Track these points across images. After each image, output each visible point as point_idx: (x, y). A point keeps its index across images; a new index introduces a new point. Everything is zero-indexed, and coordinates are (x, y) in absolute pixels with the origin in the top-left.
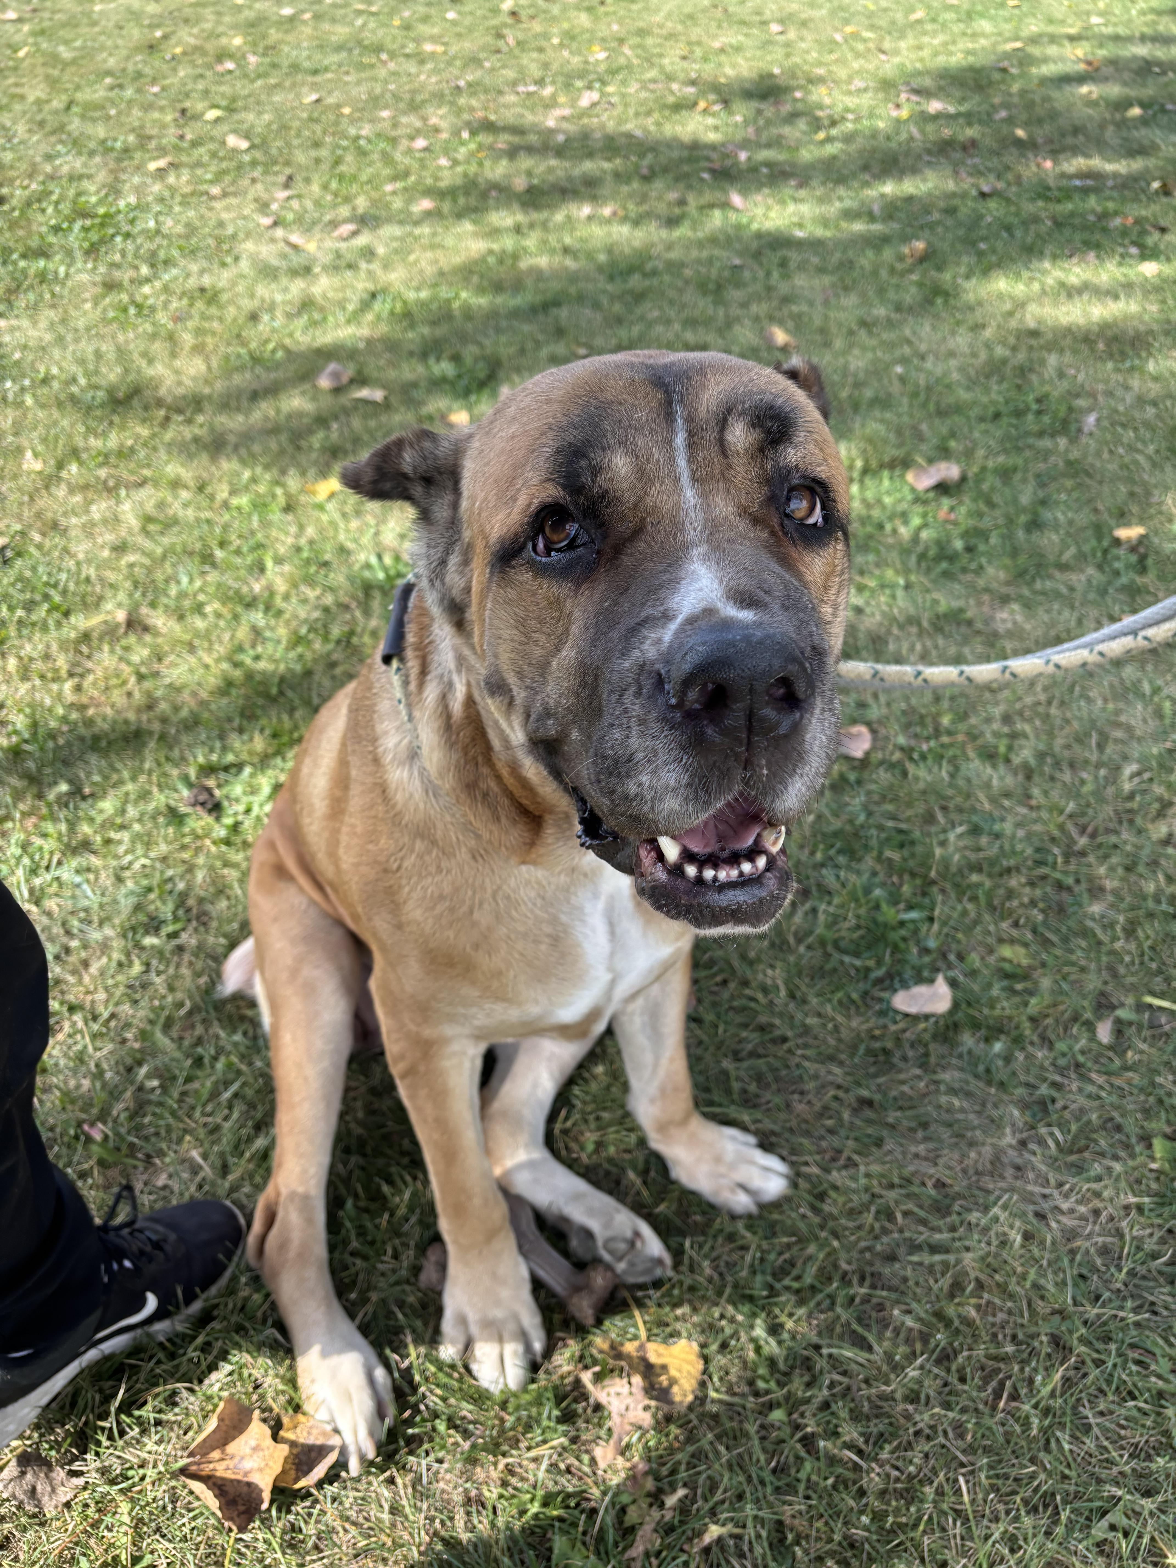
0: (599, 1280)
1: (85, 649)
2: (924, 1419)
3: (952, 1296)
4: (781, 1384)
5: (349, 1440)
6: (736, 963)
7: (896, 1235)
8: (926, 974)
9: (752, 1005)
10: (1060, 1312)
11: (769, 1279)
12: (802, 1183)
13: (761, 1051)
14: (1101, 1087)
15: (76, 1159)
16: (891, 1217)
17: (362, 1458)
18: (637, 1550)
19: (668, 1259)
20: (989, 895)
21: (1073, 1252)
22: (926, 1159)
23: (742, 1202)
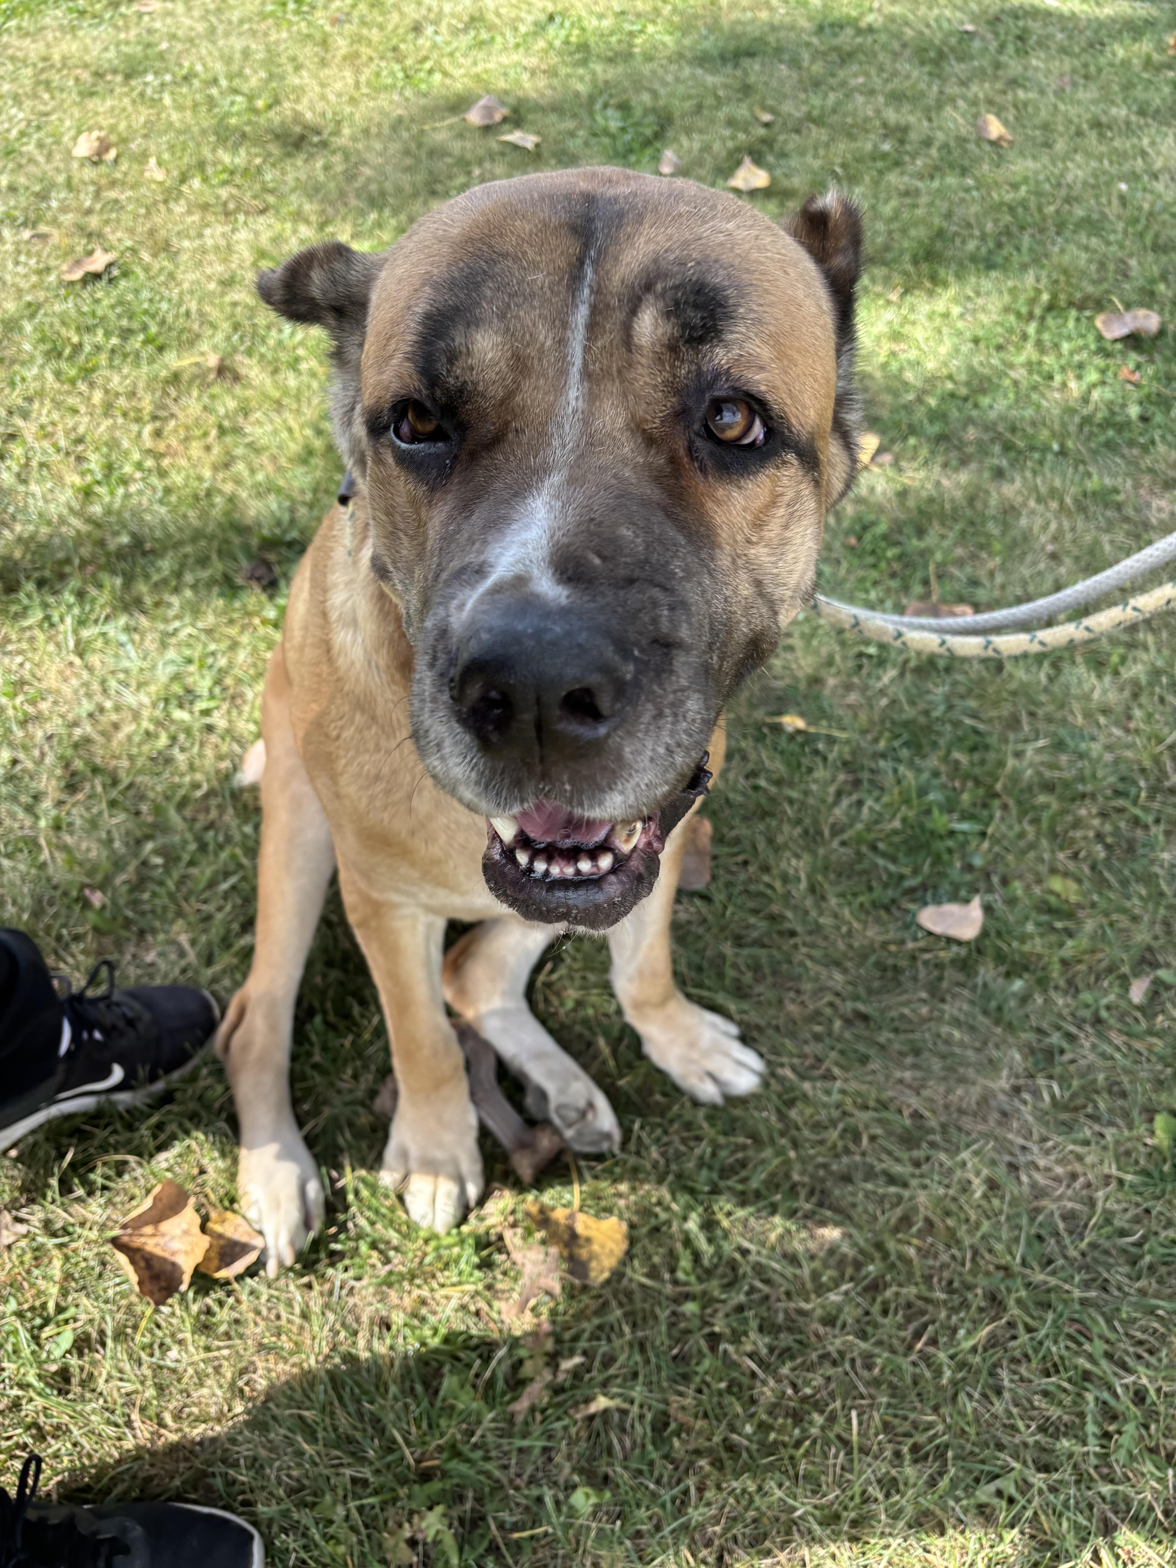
0: (545, 1142)
1: (173, 392)
2: (836, 1343)
3: (896, 1230)
4: (700, 1279)
5: (271, 1243)
6: (761, 845)
7: (858, 1158)
8: (963, 893)
9: (769, 892)
10: (1006, 1269)
11: (715, 1176)
12: (775, 1085)
13: (766, 940)
14: (1118, 1049)
15: (72, 922)
16: (857, 1138)
17: (281, 1264)
18: (522, 1405)
19: (617, 1135)
20: (1053, 820)
21: (1038, 1210)
22: (910, 1087)
23: (708, 1091)
